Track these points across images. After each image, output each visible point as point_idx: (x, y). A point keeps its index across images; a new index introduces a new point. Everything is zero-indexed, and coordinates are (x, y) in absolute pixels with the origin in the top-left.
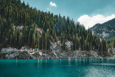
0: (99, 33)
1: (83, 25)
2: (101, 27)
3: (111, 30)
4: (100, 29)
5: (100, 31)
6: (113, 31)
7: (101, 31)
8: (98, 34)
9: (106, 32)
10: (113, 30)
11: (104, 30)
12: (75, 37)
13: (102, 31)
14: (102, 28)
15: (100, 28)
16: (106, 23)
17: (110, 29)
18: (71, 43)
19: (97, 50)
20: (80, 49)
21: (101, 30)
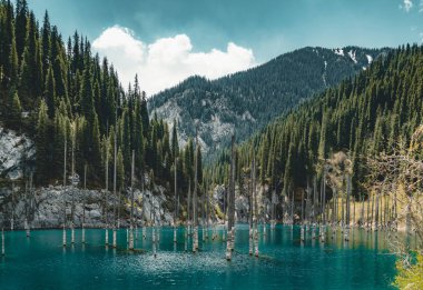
0: (199, 117)
1: (105, 62)
2: (208, 93)
3: (241, 113)
4: (204, 103)
5: (202, 110)
6: (250, 117)
7: (206, 110)
8: (197, 121)
9: (225, 120)
10: (247, 112)
11: (216, 110)
12: (51, 113)
13: (210, 113)
14: (213, 98)
15: (203, 96)
16: (226, 80)
17: (238, 106)
18: (22, 142)
19: (162, 189)
20: (74, 177)
21: (208, 105)
